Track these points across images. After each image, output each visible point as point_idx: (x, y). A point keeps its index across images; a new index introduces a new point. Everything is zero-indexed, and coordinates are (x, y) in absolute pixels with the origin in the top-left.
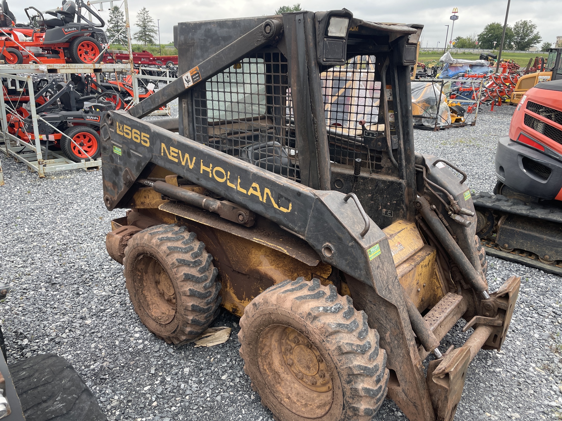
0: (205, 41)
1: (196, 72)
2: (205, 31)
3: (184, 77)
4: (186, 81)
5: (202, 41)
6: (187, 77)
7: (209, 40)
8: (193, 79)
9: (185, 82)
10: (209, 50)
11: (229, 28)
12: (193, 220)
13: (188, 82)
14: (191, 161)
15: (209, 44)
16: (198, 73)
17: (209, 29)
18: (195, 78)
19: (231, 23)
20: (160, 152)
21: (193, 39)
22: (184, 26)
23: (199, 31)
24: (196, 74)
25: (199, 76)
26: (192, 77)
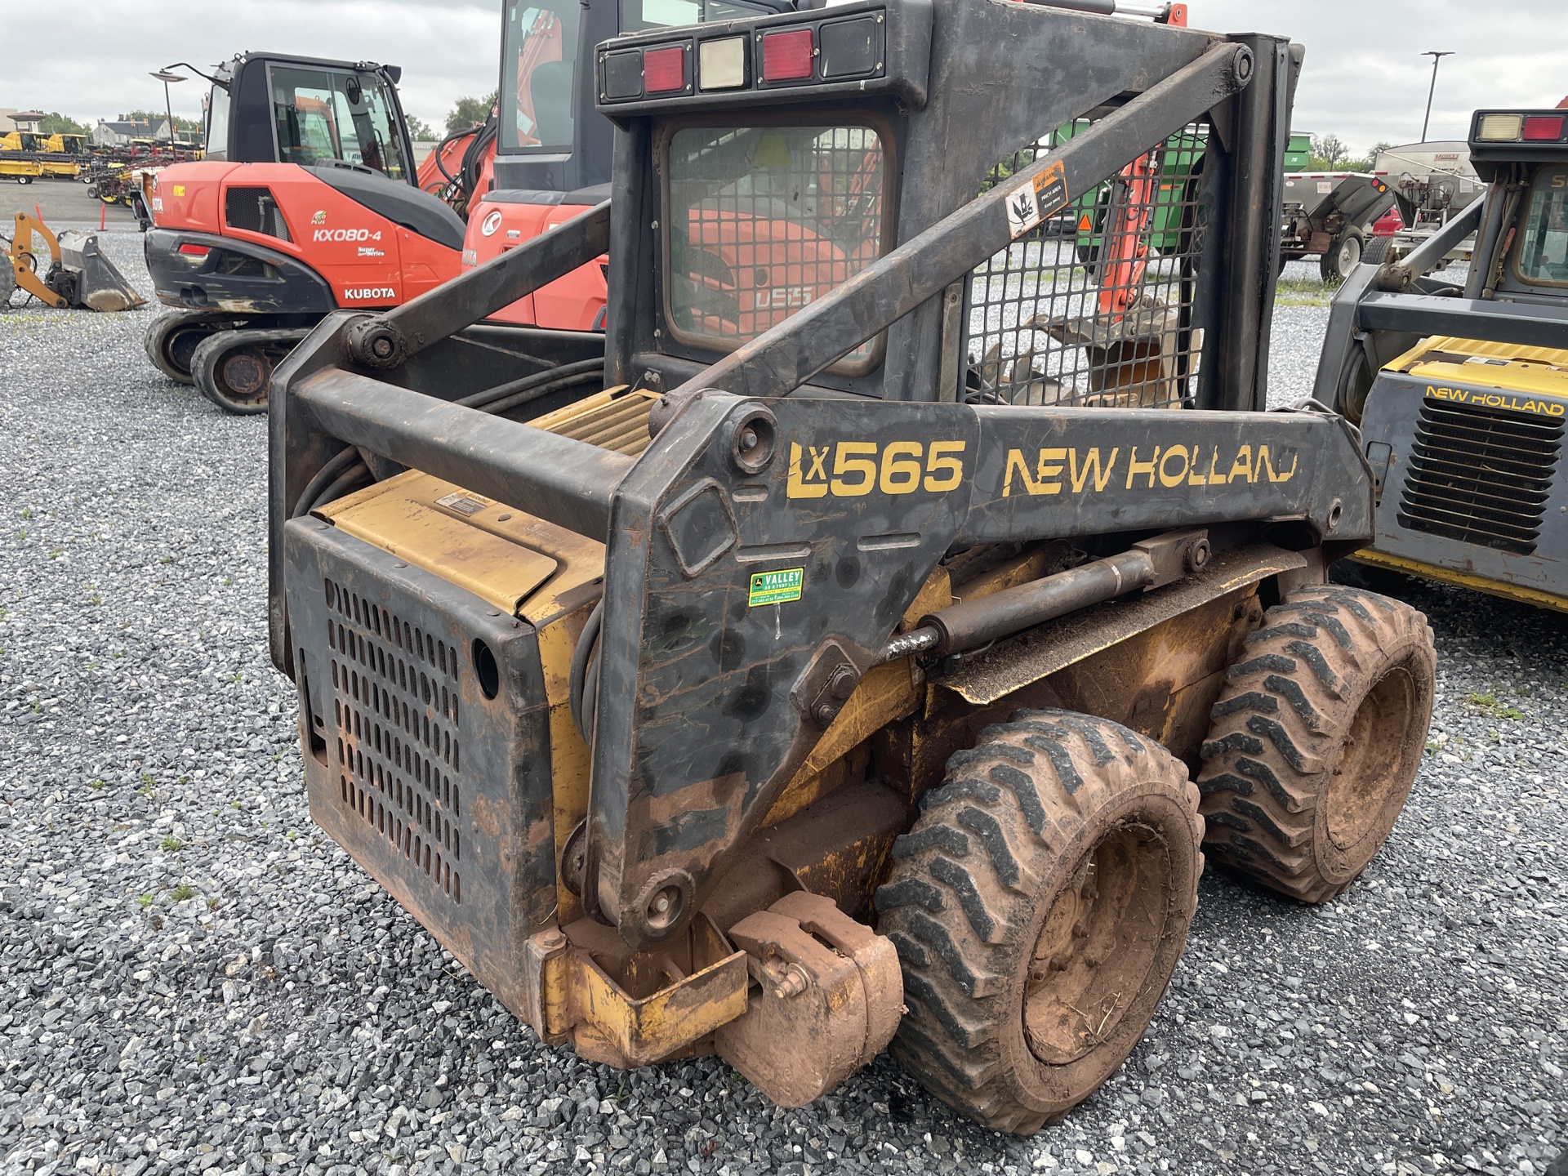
0: (1047, 74)
1: (1054, 179)
2: (1052, 42)
3: (1012, 200)
4: (1017, 211)
5: (1039, 75)
6: (1023, 199)
7: (1060, 75)
8: (1040, 204)
9: (1012, 216)
10: (1054, 108)
11: (1117, 45)
12: (1097, 650)
13: (1022, 214)
14: (1103, 465)
15: (1056, 87)
16: (1058, 183)
17: (1062, 40)
18: (1047, 201)
19: (1123, 31)
20: (1000, 485)
21: (1007, 65)
22: (983, 13)
23: (1031, 41)
24: (1054, 185)
25: (1062, 191)
26: (1039, 195)
